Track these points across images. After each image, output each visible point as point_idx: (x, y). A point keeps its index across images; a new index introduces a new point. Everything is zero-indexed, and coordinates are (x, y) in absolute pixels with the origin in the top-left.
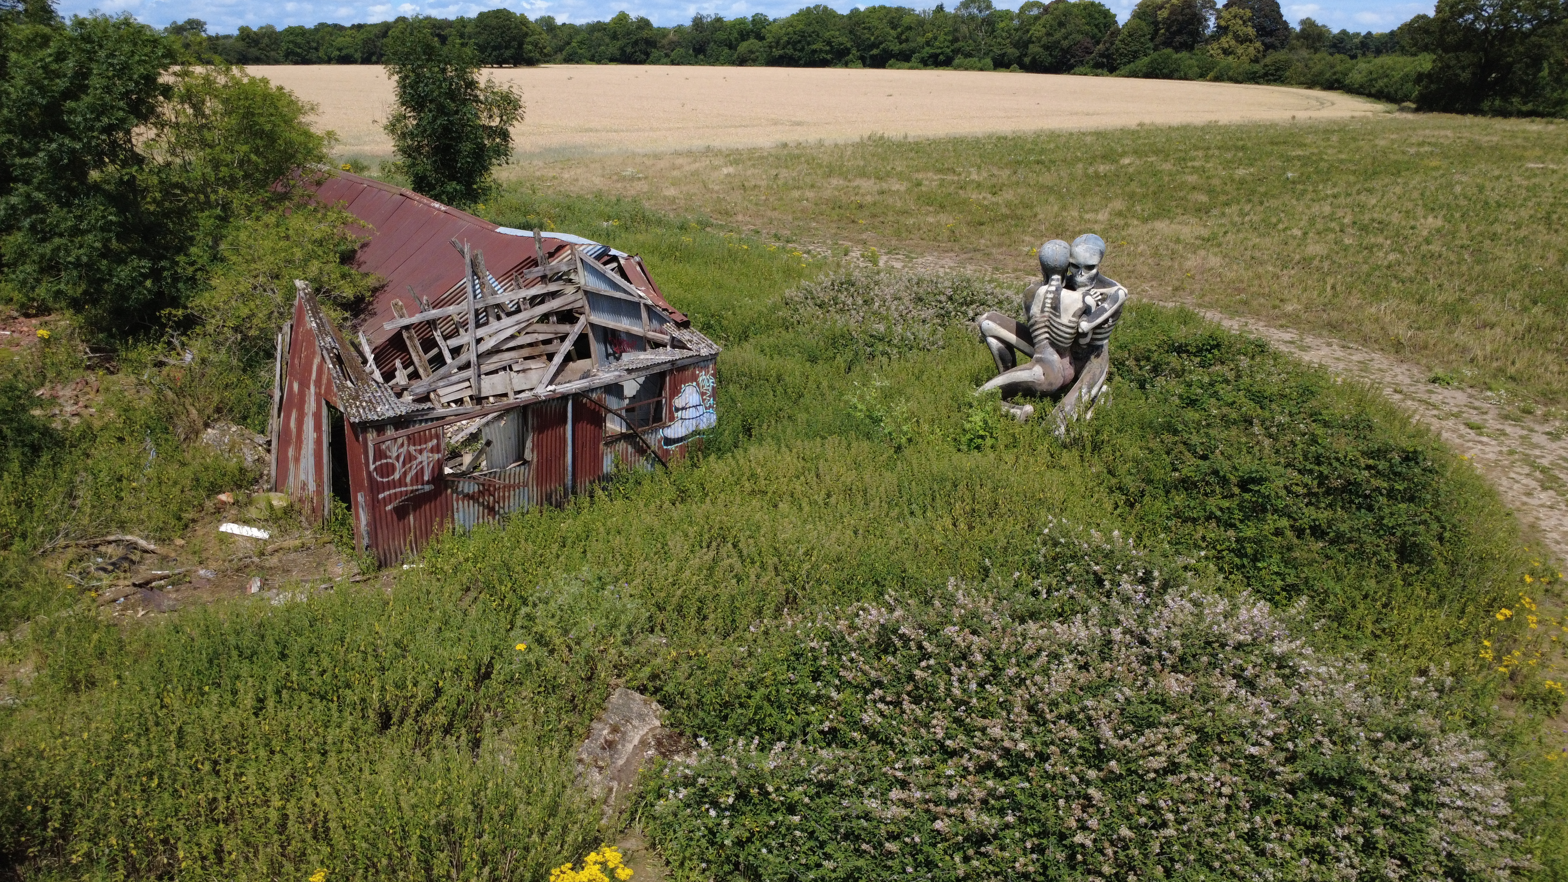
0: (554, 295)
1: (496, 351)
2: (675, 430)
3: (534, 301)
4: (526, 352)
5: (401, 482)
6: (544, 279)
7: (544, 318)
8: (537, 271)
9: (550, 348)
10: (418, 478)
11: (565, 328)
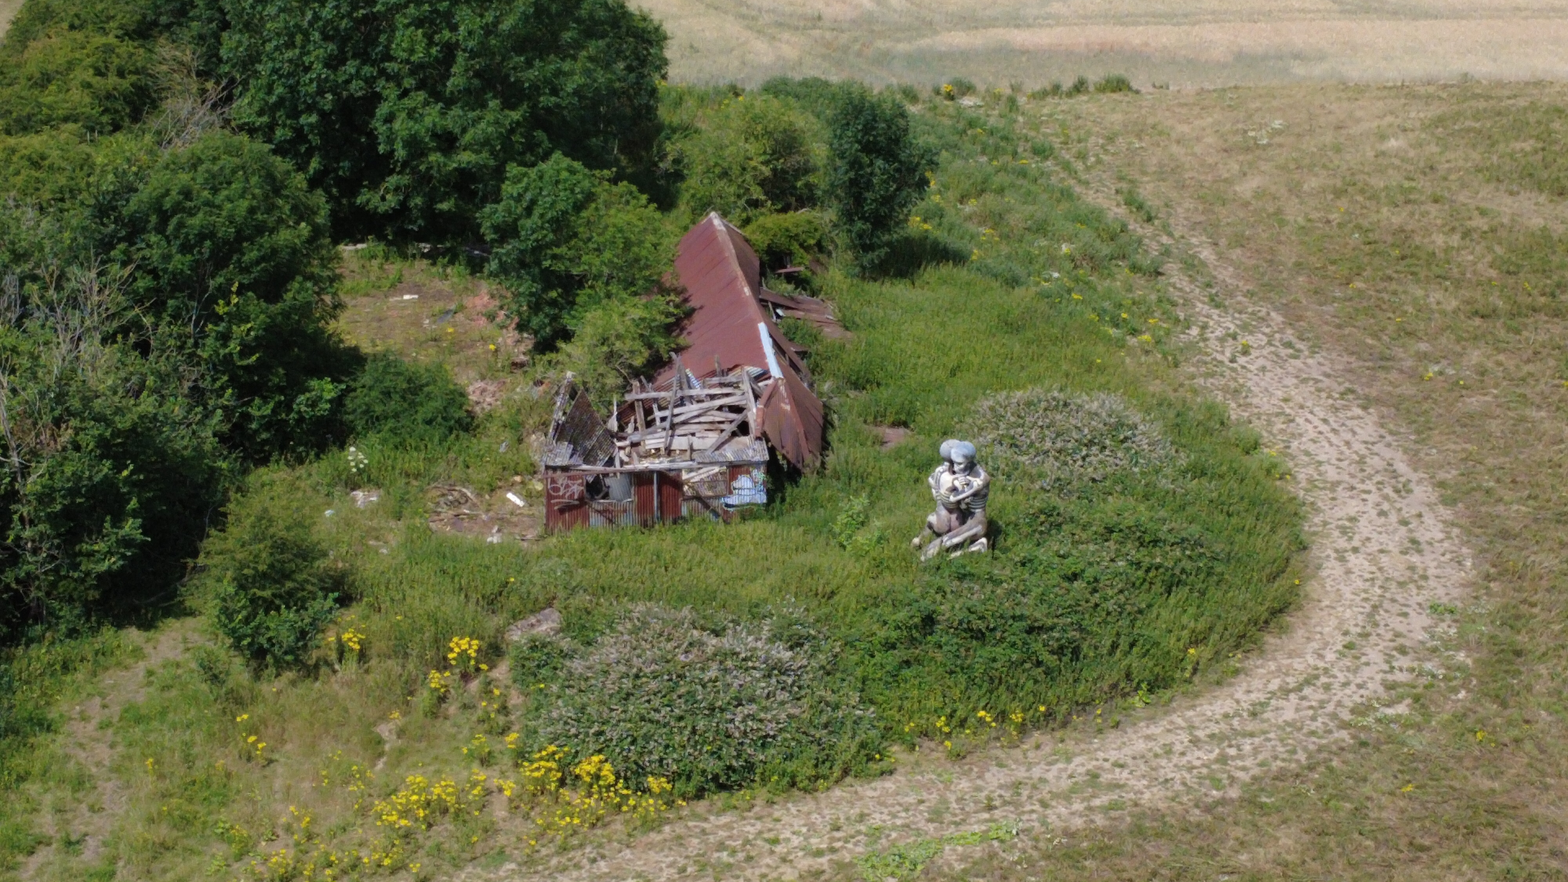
0: (727, 395)
1: (684, 423)
2: (733, 500)
3: (712, 397)
4: (707, 426)
5: (563, 497)
6: (722, 385)
7: (720, 408)
8: (715, 380)
9: (722, 426)
10: (571, 496)
11: (732, 416)
